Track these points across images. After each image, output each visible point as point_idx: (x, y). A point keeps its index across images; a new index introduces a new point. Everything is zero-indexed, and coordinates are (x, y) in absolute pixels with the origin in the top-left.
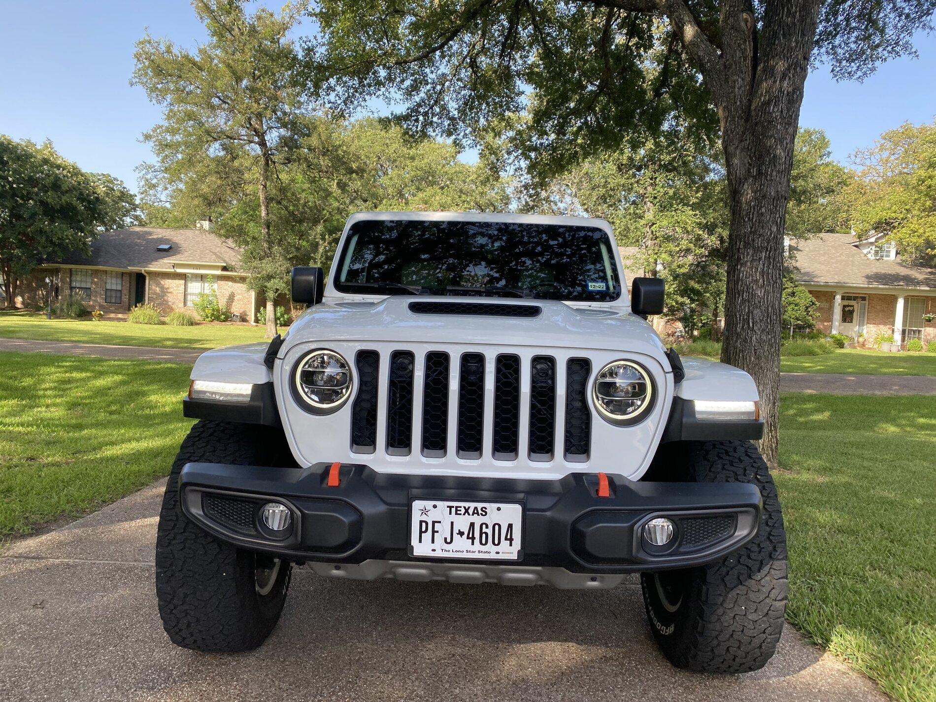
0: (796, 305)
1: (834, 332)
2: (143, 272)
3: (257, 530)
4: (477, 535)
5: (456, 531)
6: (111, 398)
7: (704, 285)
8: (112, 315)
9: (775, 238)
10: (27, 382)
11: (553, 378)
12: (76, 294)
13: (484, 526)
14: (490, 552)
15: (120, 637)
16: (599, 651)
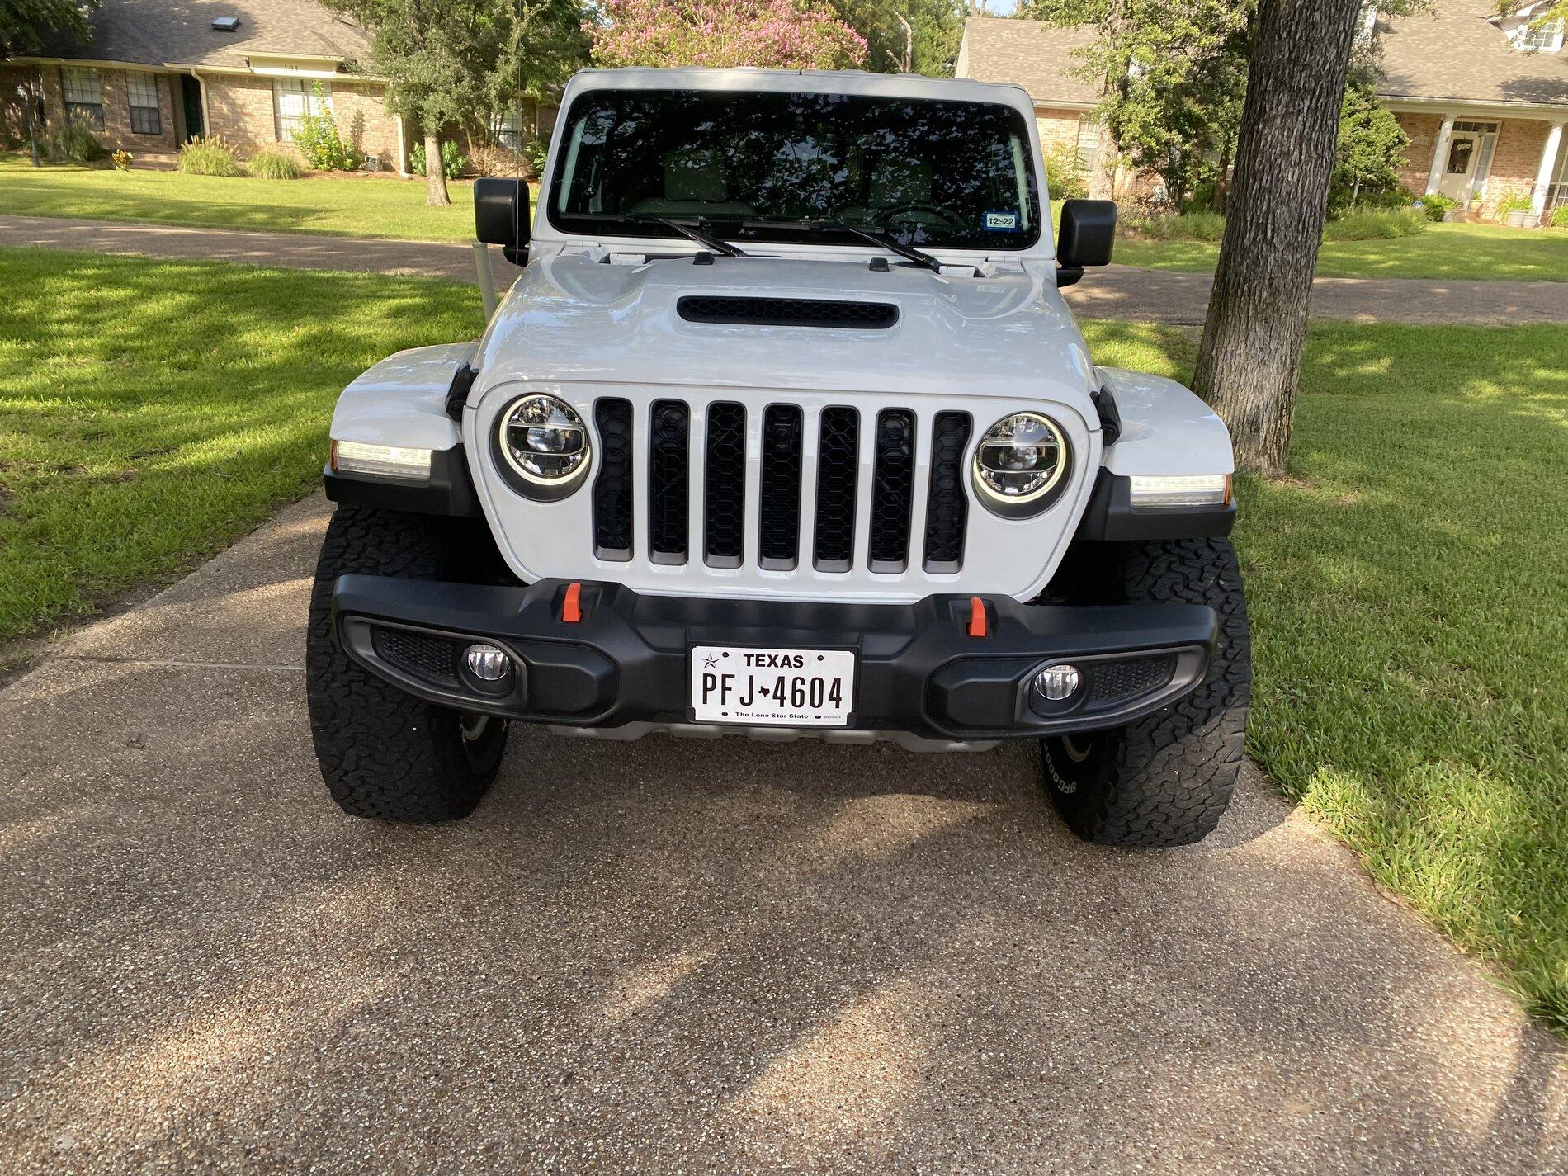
0: (1369, 144)
1: (1431, 192)
2: (193, 74)
3: (461, 682)
4: (788, 693)
5: (757, 688)
6: (176, 338)
7: (1211, 107)
8: (149, 158)
9: (1332, 71)
10: (27, 307)
11: (911, 442)
12: (77, 116)
13: (799, 681)
14: (808, 716)
15: (267, 794)
16: (971, 809)
